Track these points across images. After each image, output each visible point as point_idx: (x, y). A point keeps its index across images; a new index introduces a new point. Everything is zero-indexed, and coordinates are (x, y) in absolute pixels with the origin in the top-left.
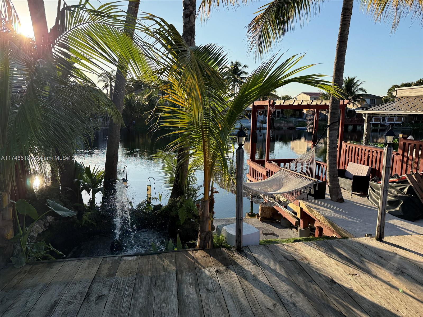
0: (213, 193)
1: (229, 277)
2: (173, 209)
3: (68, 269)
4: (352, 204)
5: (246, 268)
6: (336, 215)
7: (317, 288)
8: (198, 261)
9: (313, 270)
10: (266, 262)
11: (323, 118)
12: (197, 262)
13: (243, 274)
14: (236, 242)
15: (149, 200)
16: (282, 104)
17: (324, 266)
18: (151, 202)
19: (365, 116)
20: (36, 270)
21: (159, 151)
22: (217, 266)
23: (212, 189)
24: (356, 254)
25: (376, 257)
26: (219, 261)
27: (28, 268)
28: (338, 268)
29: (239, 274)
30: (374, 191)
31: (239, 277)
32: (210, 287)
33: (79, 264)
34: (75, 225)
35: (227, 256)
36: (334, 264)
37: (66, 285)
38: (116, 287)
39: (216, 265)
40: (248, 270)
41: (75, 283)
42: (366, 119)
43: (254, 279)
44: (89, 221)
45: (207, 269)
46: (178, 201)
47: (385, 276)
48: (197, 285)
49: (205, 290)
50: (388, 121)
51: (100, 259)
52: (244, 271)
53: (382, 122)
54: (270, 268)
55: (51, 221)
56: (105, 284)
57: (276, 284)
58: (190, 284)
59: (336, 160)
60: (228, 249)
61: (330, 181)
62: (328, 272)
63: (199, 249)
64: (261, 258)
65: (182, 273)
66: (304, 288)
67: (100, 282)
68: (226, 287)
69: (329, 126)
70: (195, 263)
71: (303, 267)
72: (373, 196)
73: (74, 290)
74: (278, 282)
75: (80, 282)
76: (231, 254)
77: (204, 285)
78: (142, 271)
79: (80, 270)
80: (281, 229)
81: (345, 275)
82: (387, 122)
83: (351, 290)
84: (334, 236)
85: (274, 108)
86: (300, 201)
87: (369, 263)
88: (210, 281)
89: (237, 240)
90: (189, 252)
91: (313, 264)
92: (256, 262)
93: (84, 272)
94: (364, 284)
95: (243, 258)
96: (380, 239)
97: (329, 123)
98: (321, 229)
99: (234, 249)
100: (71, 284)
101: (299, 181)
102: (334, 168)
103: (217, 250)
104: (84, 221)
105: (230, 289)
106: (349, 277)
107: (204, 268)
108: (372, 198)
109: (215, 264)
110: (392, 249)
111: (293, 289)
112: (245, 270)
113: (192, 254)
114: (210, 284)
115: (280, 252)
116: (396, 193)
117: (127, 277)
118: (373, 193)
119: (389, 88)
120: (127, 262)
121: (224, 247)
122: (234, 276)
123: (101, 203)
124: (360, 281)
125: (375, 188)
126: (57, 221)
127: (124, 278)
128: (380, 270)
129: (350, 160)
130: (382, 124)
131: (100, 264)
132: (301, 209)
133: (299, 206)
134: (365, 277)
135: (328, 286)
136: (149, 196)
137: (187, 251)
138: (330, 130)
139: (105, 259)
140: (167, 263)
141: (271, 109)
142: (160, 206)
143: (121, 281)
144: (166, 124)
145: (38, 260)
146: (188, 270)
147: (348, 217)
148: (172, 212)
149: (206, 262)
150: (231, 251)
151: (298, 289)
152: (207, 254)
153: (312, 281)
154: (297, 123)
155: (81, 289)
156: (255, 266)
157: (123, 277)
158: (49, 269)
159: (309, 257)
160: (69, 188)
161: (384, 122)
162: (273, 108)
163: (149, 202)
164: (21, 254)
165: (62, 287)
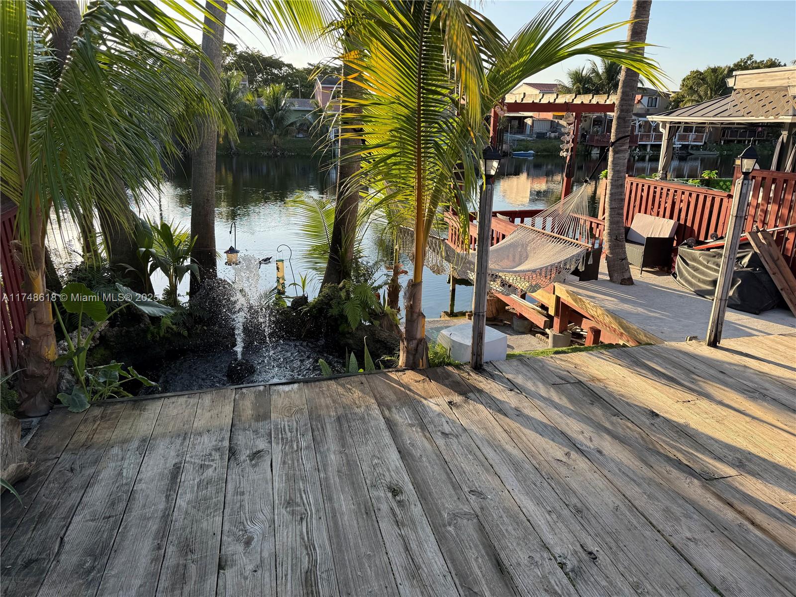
0: (397, 273)
1: (474, 412)
2: (333, 302)
3: (175, 412)
4: (647, 287)
5: (499, 396)
6: (627, 307)
7: (630, 425)
8: (412, 388)
9: (615, 398)
10: (529, 385)
12: (410, 390)
13: (498, 407)
14: (473, 354)
15: (280, 288)
16: (519, 101)
17: (632, 390)
19: (664, 127)
20: (114, 416)
22: (447, 395)
24: (681, 370)
25: (712, 372)
26: (447, 387)
27: (97, 412)
28: (656, 391)
29: (490, 407)
30: (687, 264)
31: (491, 411)
32: (447, 429)
33: (192, 401)
34: (149, 336)
35: (459, 379)
36: (647, 387)
37: (185, 439)
38: (280, 436)
39: (445, 394)
40: (503, 399)
41: (200, 434)
42: (665, 132)
43: (518, 414)
44: (174, 327)
45: (431, 400)
47: (736, 402)
48: (423, 427)
49: (439, 434)
50: (679, 140)
51: (229, 391)
52: (498, 403)
54: (542, 396)
55: (103, 328)
56: (256, 432)
57: (559, 420)
58: (411, 425)
59: (622, 209)
60: (458, 367)
61: (611, 248)
62: (641, 400)
63: (406, 369)
64: (519, 380)
65: (389, 409)
66: (608, 425)
67: (245, 429)
68: (474, 428)
69: (613, 144)
70: (408, 392)
71: (597, 392)
72: (685, 272)
73: (203, 444)
74: (561, 417)
75: (208, 431)
76: (465, 375)
77: (435, 426)
78: (316, 408)
79: (199, 411)
80: (516, 337)
81: (670, 402)
83: (687, 426)
84: (621, 343)
85: (505, 108)
86: (556, 284)
87: (704, 382)
88: (443, 420)
89: (475, 351)
90: (389, 374)
91: (613, 387)
92: (512, 387)
93: (208, 415)
94: (705, 416)
95: (489, 381)
96: (714, 343)
97: (613, 139)
98: (597, 333)
99: (468, 368)
100: (192, 436)
101: (557, 249)
102: (618, 222)
103: (439, 370)
104: (163, 328)
105: (483, 432)
106: (678, 406)
107: (425, 399)
108: (682, 276)
109: (442, 393)
110: (736, 359)
111: (591, 429)
112: (498, 400)
113: (396, 378)
114: (445, 424)
115: (549, 370)
117: (293, 418)
118: (684, 267)
120: (283, 395)
121: (449, 364)
122: (484, 412)
124: (698, 411)
125: (688, 258)
126: (116, 329)
127: (288, 421)
128: (727, 394)
129: (637, 210)
131: (234, 400)
132: (558, 298)
133: (554, 293)
134: (704, 404)
135: (648, 422)
136: (281, 281)
137: (385, 373)
138: (615, 152)
139: (240, 391)
140: (357, 393)
142: (303, 299)
143: (284, 426)
145: (111, 397)
146: (397, 404)
147: (646, 310)
148: (332, 308)
149: (426, 391)
150: (463, 370)
151: (600, 427)
152: (422, 377)
153: (618, 414)
154: (514, 145)
155: (214, 443)
156: (513, 392)
157: (286, 419)
158: (138, 412)
159: (603, 378)
160: (127, 266)
162: (502, 109)
163: (281, 293)
164: (76, 387)
165: (179, 441)
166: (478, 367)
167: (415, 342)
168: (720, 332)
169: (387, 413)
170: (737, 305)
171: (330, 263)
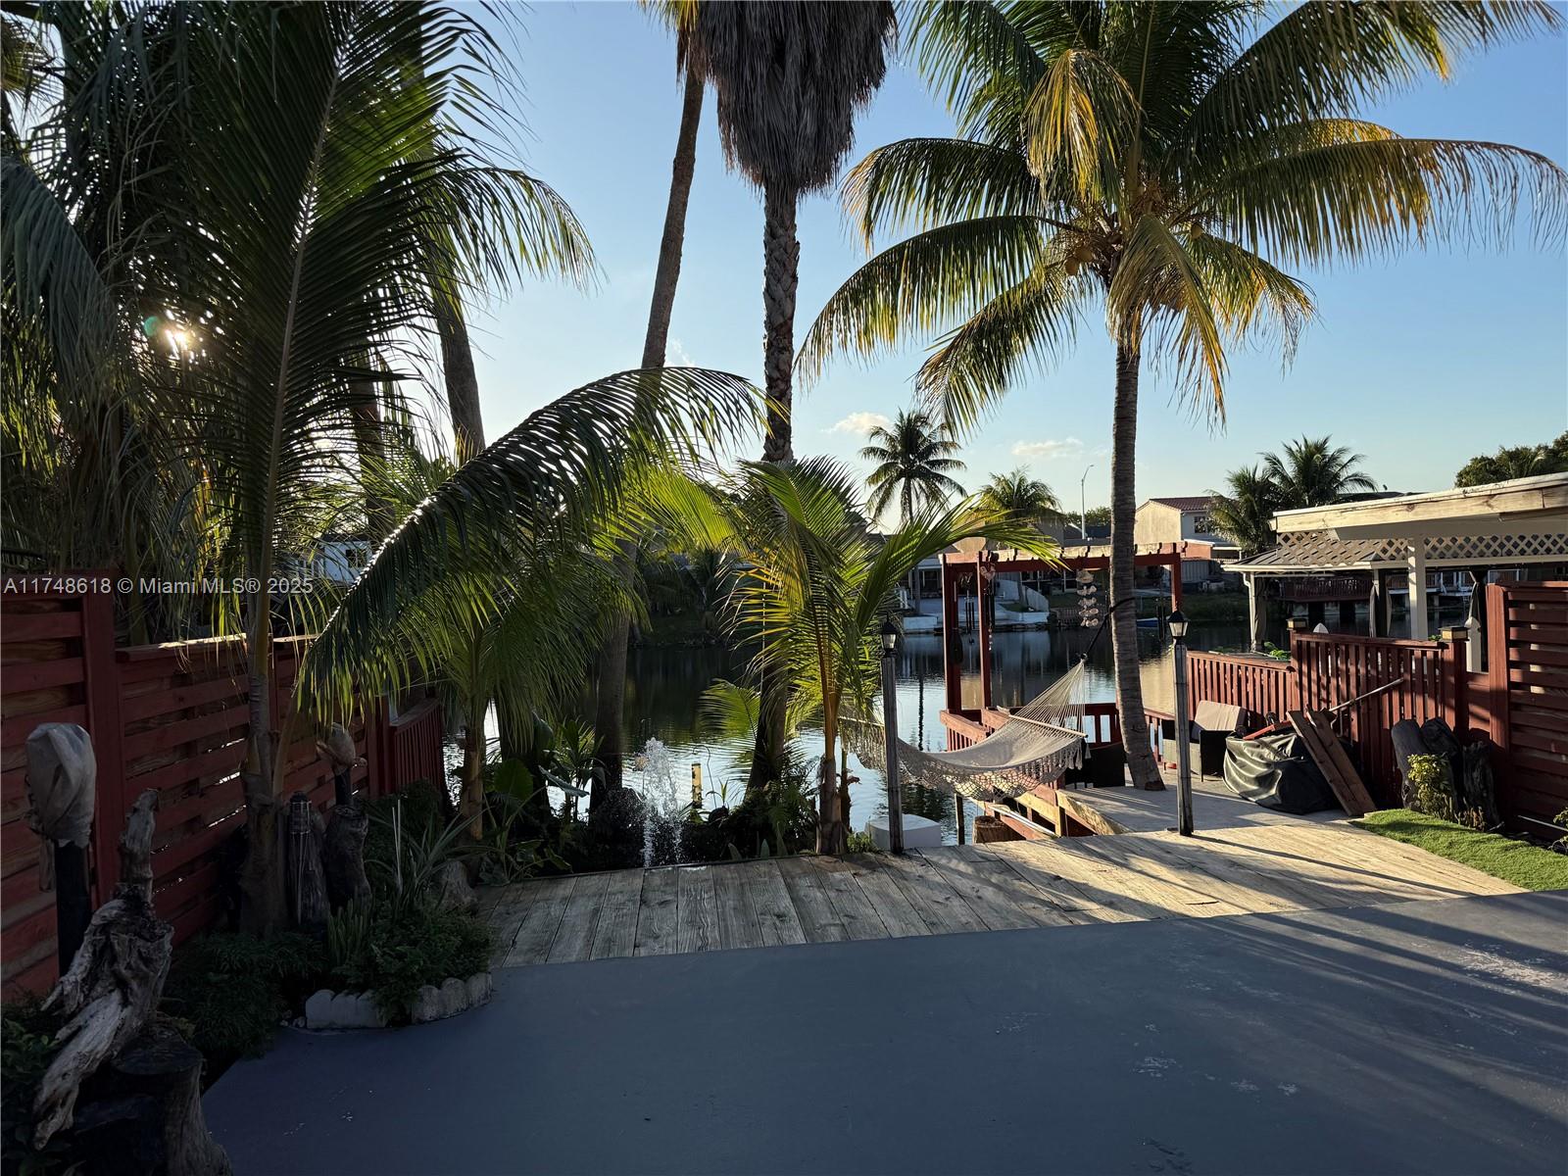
0: (846, 782)
2: (759, 808)
3: (590, 884)
7: (1026, 884)
8: (821, 866)
10: (943, 862)
11: (1232, 583)
12: (818, 867)
13: (902, 876)
14: (891, 840)
15: (696, 800)
16: (1011, 559)
18: (700, 806)
19: (1249, 580)
20: (534, 887)
21: (718, 683)
23: (845, 772)
25: (1157, 852)
26: (858, 865)
27: (518, 885)
30: (1235, 760)
31: (893, 878)
35: (874, 860)
37: (601, 896)
38: (686, 893)
39: (853, 869)
41: (615, 894)
42: (1250, 585)
43: (919, 879)
45: (837, 872)
46: (767, 793)
53: (1443, 588)
54: (950, 868)
56: (664, 891)
58: (811, 886)
60: (877, 852)
61: (1128, 741)
63: (820, 854)
64: (939, 861)
65: (793, 878)
67: (654, 891)
69: (1113, 609)
71: (1013, 866)
72: (1232, 772)
73: (618, 898)
74: (960, 880)
75: (622, 892)
76: (883, 857)
79: (611, 883)
81: (1084, 871)
82: (1462, 589)
85: (992, 569)
86: (1057, 791)
87: (1136, 858)
89: (892, 835)
90: (802, 859)
92: (926, 864)
93: (620, 884)
94: (1111, 879)
96: (1187, 831)
99: (885, 852)
100: (608, 895)
101: (1049, 742)
102: (1133, 708)
105: (876, 889)
106: (1090, 873)
107: (832, 872)
108: (1228, 775)
109: (850, 868)
110: (1203, 844)
113: (808, 861)
115: (975, 852)
116: (1272, 757)
117: (698, 884)
118: (1232, 766)
119: (1460, 469)
120: (690, 872)
121: (869, 850)
122: (886, 878)
123: (587, 810)
124: (1109, 876)
125: (1236, 752)
127: (694, 885)
128: (1153, 866)
129: (1203, 696)
130: (1446, 594)
131: (644, 876)
132: (1062, 810)
133: (1057, 805)
135: (1046, 882)
136: (697, 791)
137: (797, 858)
138: (1117, 620)
140: (764, 870)
141: (985, 573)
142: (723, 811)
143: (690, 888)
144: (751, 619)
146: (803, 874)
149: (834, 867)
150: (881, 854)
152: (836, 861)
153: (1021, 878)
155: (628, 897)
156: (923, 866)
157: (691, 885)
158: (555, 885)
159: (1029, 857)
161: (1451, 588)
162: (988, 571)
163: (697, 805)
164: (497, 867)
165: (595, 899)
166: (898, 851)
167: (830, 825)
168: (1191, 817)
169: (789, 880)
170: (1278, 805)
171: (754, 766)
